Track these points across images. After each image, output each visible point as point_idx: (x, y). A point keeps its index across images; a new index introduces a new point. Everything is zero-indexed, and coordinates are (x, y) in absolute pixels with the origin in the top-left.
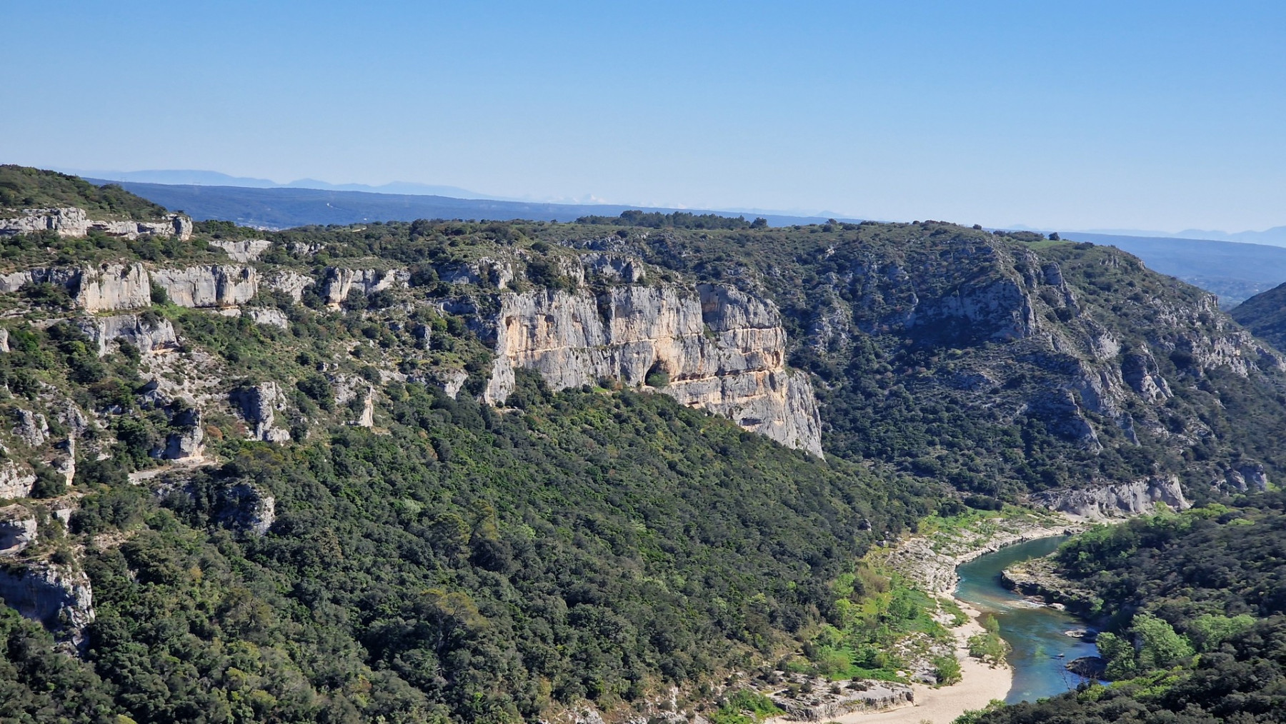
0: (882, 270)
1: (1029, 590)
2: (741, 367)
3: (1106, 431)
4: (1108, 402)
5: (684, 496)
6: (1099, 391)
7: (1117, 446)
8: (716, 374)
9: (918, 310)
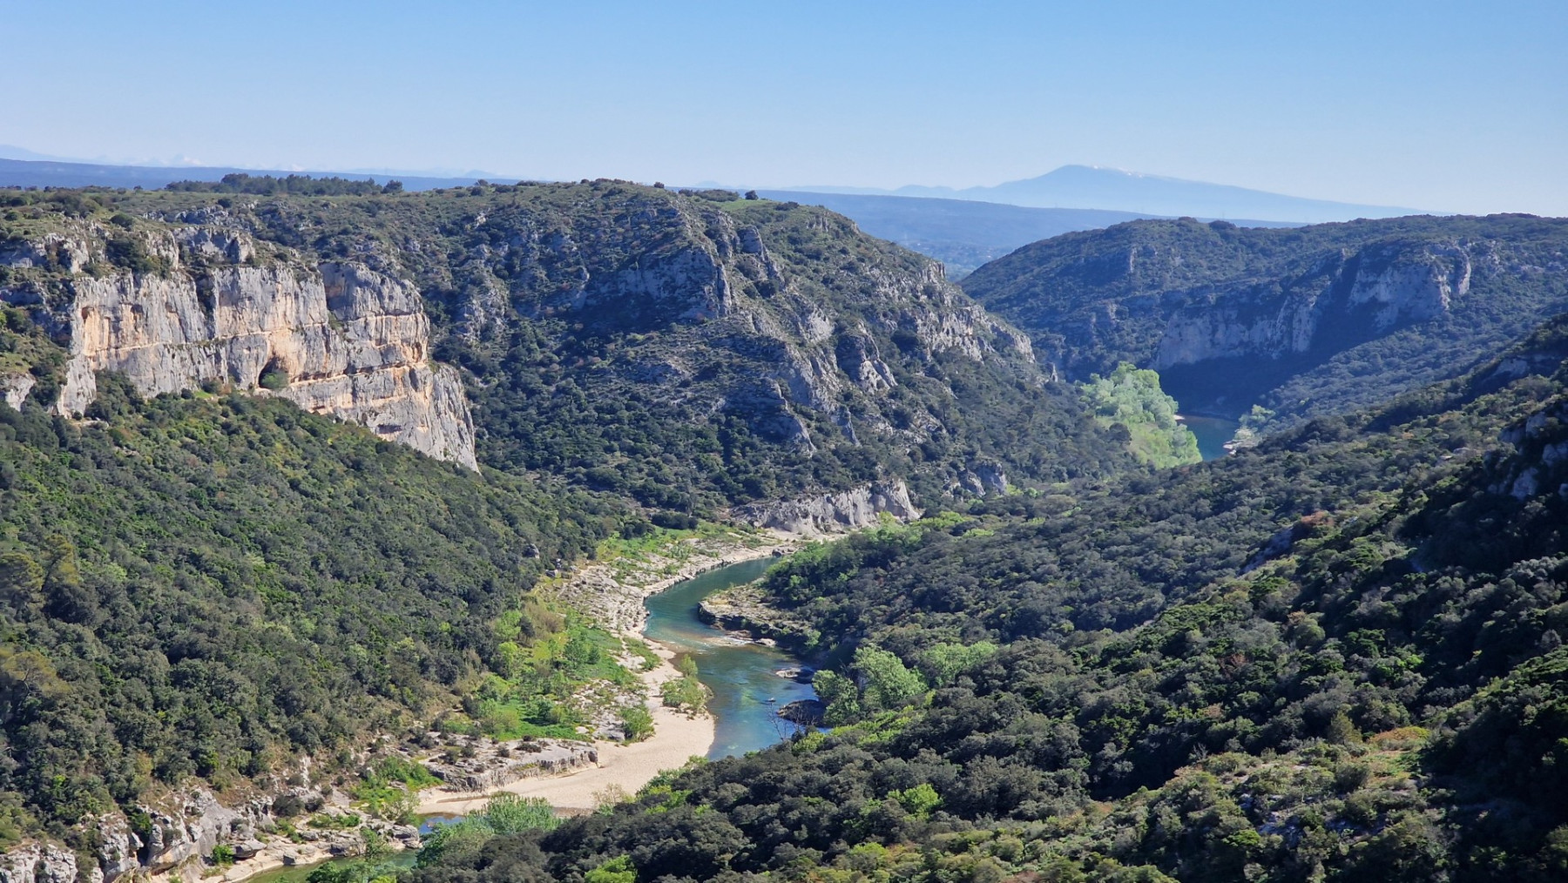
0: (545, 240)
1: (732, 624)
2: (375, 362)
3: (820, 430)
4: (821, 394)
5: (310, 521)
6: (810, 380)
7: (833, 447)
8: (345, 372)
9: (588, 288)
